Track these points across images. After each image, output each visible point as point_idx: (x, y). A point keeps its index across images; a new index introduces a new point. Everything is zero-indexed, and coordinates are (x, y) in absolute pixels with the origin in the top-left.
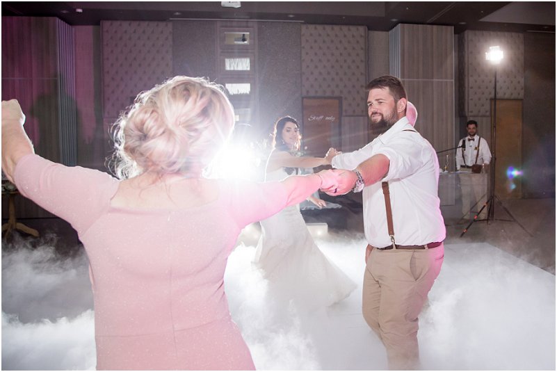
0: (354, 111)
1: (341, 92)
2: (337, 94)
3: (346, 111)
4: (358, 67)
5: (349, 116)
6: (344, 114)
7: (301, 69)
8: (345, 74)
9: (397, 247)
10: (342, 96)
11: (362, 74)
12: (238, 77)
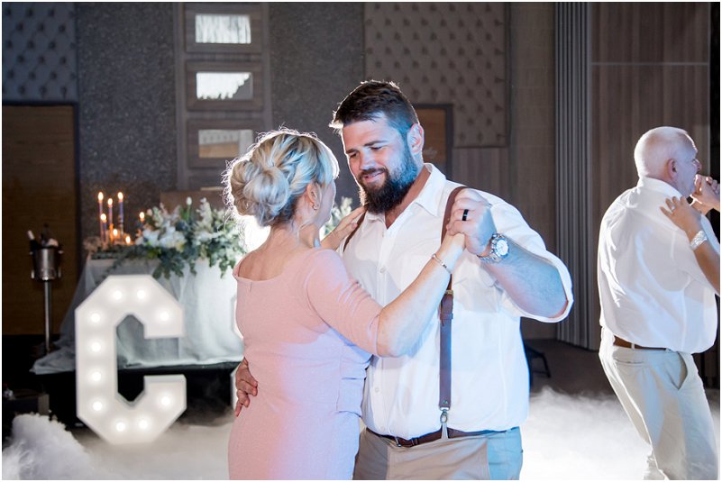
0: (480, 136)
1: (452, 93)
2: (441, 98)
3: (462, 136)
4: (488, 37)
5: (469, 147)
6: (457, 142)
7: (364, 41)
8: (461, 52)
9: (451, 433)
10: (454, 101)
11: (497, 52)
12: (224, 58)
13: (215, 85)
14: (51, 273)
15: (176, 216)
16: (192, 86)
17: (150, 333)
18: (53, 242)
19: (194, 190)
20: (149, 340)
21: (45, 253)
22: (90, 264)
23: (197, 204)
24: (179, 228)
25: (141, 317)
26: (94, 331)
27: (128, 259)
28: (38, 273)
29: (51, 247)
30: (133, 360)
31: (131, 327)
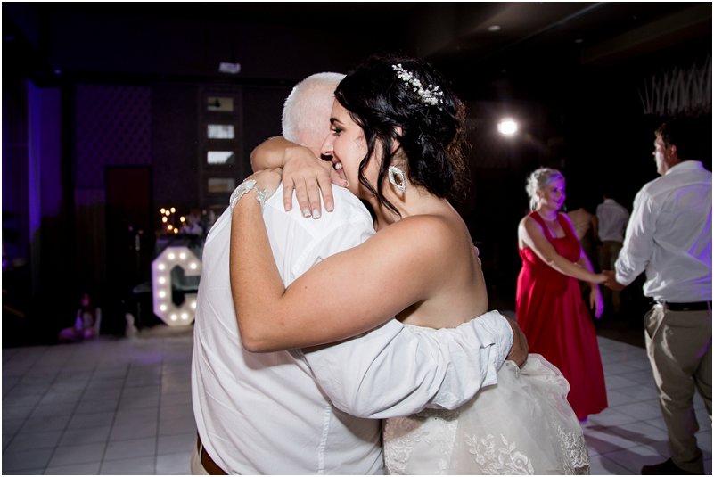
12: (220, 145)
13: (216, 157)
14: (141, 246)
15: (198, 219)
16: (205, 158)
17: (187, 274)
18: (141, 232)
19: (206, 207)
20: (187, 277)
21: (138, 238)
22: (159, 242)
23: (208, 214)
24: (200, 224)
25: (183, 266)
26: (161, 273)
27: (175, 241)
28: (135, 247)
29: (140, 235)
30: (178, 286)
31: (177, 272)
